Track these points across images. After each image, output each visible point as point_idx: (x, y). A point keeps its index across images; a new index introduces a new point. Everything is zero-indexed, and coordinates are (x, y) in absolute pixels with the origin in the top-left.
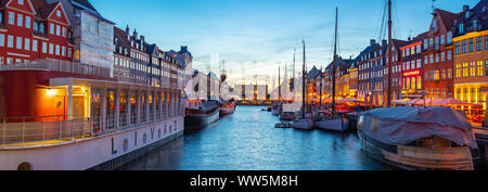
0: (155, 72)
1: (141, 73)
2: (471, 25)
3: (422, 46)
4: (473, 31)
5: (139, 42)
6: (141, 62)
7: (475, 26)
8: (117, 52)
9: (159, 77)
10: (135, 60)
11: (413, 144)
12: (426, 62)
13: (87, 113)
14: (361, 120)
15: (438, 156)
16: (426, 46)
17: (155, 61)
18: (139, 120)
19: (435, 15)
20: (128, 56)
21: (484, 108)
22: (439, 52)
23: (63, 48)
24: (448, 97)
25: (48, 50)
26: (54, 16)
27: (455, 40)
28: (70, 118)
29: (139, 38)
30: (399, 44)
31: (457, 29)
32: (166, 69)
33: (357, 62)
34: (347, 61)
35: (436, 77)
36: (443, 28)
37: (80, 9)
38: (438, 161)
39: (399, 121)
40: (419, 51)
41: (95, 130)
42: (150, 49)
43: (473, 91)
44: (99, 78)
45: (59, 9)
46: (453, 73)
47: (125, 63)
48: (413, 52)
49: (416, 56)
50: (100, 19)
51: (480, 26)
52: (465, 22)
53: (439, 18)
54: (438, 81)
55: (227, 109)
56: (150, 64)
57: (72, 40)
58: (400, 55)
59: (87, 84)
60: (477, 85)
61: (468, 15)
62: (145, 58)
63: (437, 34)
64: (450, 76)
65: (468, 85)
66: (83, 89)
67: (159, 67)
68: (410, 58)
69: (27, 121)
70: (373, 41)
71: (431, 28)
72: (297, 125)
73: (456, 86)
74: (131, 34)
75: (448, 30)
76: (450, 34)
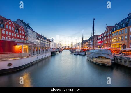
0: (46, 43)
1: (43, 43)
2: (118, 28)
3: (103, 36)
4: (118, 29)
5: (43, 37)
6: (43, 41)
7: (119, 28)
8: (37, 39)
9: (47, 44)
10: (42, 41)
11: (96, 58)
12: (104, 39)
13: (28, 51)
14: (87, 52)
15: (102, 61)
16: (104, 36)
17: (46, 41)
18: (41, 53)
19: (107, 28)
20: (40, 40)
21: (120, 49)
22: (108, 36)
23: (24, 37)
24: (110, 47)
25: (19, 37)
26: (21, 29)
27: (113, 33)
28: (23, 52)
29: (43, 36)
30: (97, 36)
31: (113, 30)
32: (49, 43)
33: (88, 41)
34: (86, 41)
35: (106, 42)
36: (109, 30)
37: (28, 28)
38: (102, 62)
39: (94, 53)
40: (102, 37)
41: (30, 55)
42: (45, 39)
43: (117, 45)
44: (31, 44)
45: (22, 27)
46: (111, 41)
47: (39, 41)
48: (101, 37)
49: (102, 38)
50: (33, 31)
51: (120, 28)
52: (115, 28)
53: (108, 28)
54: (107, 43)
55: (61, 51)
56: (45, 42)
57: (26, 35)
58: (98, 38)
59: (27, 45)
60: (118, 43)
61: (116, 26)
62: (44, 40)
63: (107, 32)
64: (110, 42)
65: (116, 44)
66: (26, 46)
67: (47, 42)
68: (100, 39)
69: (10, 53)
70: (91, 36)
71: (106, 31)
72: (75, 54)
73: (112, 44)
74: (41, 35)
75: (110, 31)
76: (111, 32)
